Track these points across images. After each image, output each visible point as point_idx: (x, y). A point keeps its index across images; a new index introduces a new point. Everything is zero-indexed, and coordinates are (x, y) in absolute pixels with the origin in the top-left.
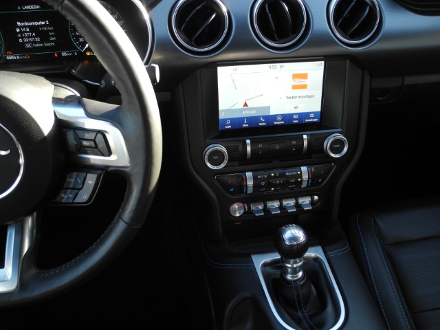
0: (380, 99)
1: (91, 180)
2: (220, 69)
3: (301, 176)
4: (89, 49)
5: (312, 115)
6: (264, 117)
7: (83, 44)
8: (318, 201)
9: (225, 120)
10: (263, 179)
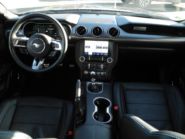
0: (122, 51)
1: (55, 52)
2: (85, 41)
3: (101, 66)
4: (60, 35)
5: (106, 54)
6: (95, 53)
7: (59, 34)
8: (106, 74)
9: (86, 52)
10: (92, 66)
